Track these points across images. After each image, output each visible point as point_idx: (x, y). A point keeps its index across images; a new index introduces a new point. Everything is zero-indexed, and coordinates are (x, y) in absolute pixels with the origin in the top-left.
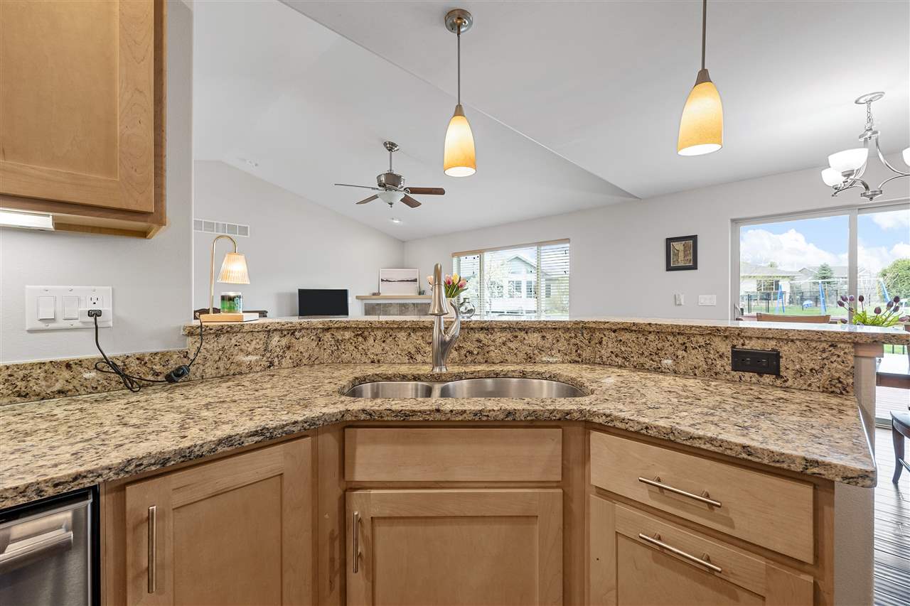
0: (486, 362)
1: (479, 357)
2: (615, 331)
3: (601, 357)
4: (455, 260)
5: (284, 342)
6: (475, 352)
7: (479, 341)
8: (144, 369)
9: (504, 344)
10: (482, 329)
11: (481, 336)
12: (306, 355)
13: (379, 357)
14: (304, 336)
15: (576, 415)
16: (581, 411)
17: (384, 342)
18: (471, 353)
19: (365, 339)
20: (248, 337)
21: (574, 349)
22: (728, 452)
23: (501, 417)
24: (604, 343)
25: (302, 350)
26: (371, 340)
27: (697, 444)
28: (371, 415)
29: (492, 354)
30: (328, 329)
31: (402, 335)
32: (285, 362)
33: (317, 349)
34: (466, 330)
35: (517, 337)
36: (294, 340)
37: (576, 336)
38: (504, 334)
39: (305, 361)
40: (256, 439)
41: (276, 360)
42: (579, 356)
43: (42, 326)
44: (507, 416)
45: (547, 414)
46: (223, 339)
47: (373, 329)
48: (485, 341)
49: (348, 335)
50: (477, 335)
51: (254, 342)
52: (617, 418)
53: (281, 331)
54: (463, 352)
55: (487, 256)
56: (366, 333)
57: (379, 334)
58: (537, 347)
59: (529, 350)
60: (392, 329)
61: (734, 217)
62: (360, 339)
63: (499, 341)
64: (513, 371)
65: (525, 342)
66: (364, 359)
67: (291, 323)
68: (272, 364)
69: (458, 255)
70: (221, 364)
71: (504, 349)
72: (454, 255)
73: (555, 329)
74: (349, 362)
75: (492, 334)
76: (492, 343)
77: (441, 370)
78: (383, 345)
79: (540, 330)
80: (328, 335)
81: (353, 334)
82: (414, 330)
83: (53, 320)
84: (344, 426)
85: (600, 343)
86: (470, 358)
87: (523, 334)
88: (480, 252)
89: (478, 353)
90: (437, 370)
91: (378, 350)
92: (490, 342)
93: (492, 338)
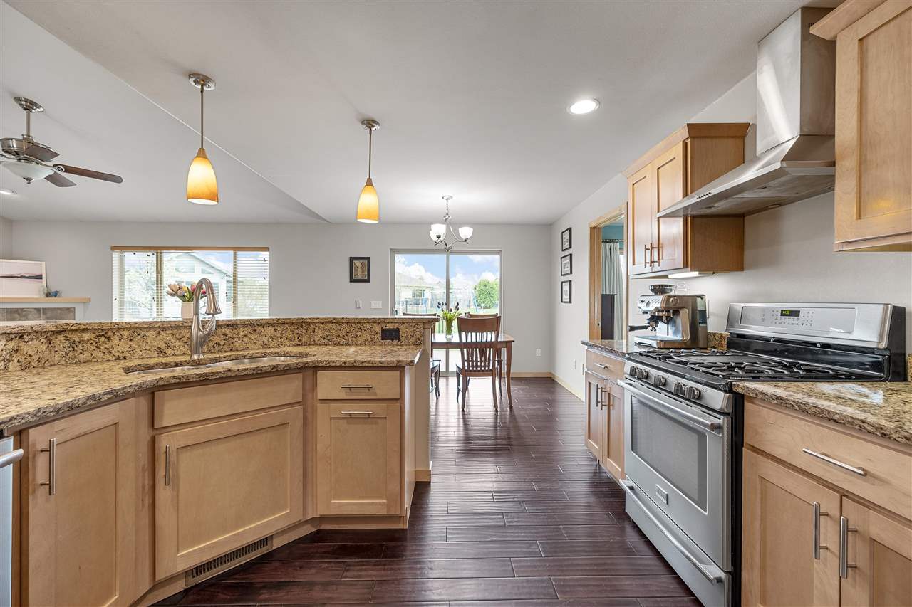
0: (231, 350)
1: (225, 347)
2: (323, 324)
3: (314, 341)
4: (116, 255)
5: (11, 345)
6: (222, 344)
7: (225, 335)
9: (246, 336)
10: (227, 326)
11: (227, 331)
12: (36, 358)
13: (124, 354)
14: (33, 339)
15: (310, 364)
16: (313, 362)
17: (131, 340)
18: (218, 344)
19: (109, 339)
21: (297, 336)
22: (375, 365)
23: (270, 369)
24: (316, 331)
25: (30, 352)
26: (116, 340)
27: (364, 365)
28: (180, 379)
29: (236, 344)
30: (60, 332)
31: (151, 334)
33: (48, 352)
35: (256, 330)
36: (22, 344)
37: (298, 328)
38: (246, 329)
39: (34, 364)
40: (109, 396)
42: (300, 341)
44: (273, 369)
45: (295, 365)
47: (118, 329)
48: (230, 335)
49: (86, 336)
50: (223, 331)
52: (331, 361)
55: (167, 256)
56: (110, 334)
57: (126, 334)
58: (270, 337)
59: (265, 339)
60: (140, 329)
61: (392, 247)
62: (103, 339)
63: (242, 334)
64: (257, 353)
65: (262, 334)
66: (107, 357)
67: (22, 327)
69: (122, 249)
71: (246, 340)
72: (114, 248)
73: (284, 324)
75: (236, 329)
77: (199, 356)
78: (130, 343)
79: (273, 325)
80: (61, 338)
81: (94, 336)
82: (164, 329)
84: (152, 393)
85: (314, 332)
86: (217, 348)
87: (260, 328)
88: (159, 250)
89: (224, 344)
90: (195, 357)
91: (124, 347)
92: (235, 335)
93: (236, 333)
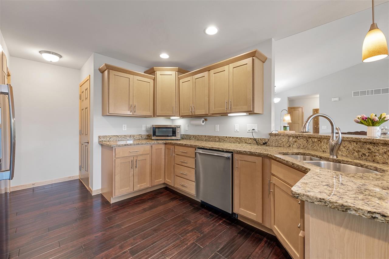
0: (373, 161)
1: (369, 158)
5: (294, 140)
6: (367, 155)
7: (369, 149)
8: (261, 142)
9: (385, 153)
10: (371, 143)
11: (371, 147)
12: (302, 145)
14: (301, 139)
17: (327, 144)
18: (365, 155)
19: (321, 142)
20: (283, 137)
25: (300, 143)
26: (323, 143)
29: (377, 157)
32: (295, 146)
33: (306, 144)
34: (362, 143)
36: (297, 140)
38: (385, 147)
41: (291, 145)
43: (248, 131)
46: (277, 137)
47: (324, 138)
48: (373, 150)
49: (316, 140)
50: (368, 146)
51: (285, 139)
53: (293, 136)
54: (360, 154)
56: (321, 140)
57: (326, 141)
62: (319, 142)
63: (381, 151)
67: (296, 134)
68: (290, 146)
70: (276, 143)
71: (385, 156)
74: (316, 150)
75: (377, 146)
76: (377, 152)
77: (333, 157)
81: (317, 140)
83: (250, 130)
86: (364, 157)
89: (369, 156)
92: (376, 151)
93: (378, 149)
